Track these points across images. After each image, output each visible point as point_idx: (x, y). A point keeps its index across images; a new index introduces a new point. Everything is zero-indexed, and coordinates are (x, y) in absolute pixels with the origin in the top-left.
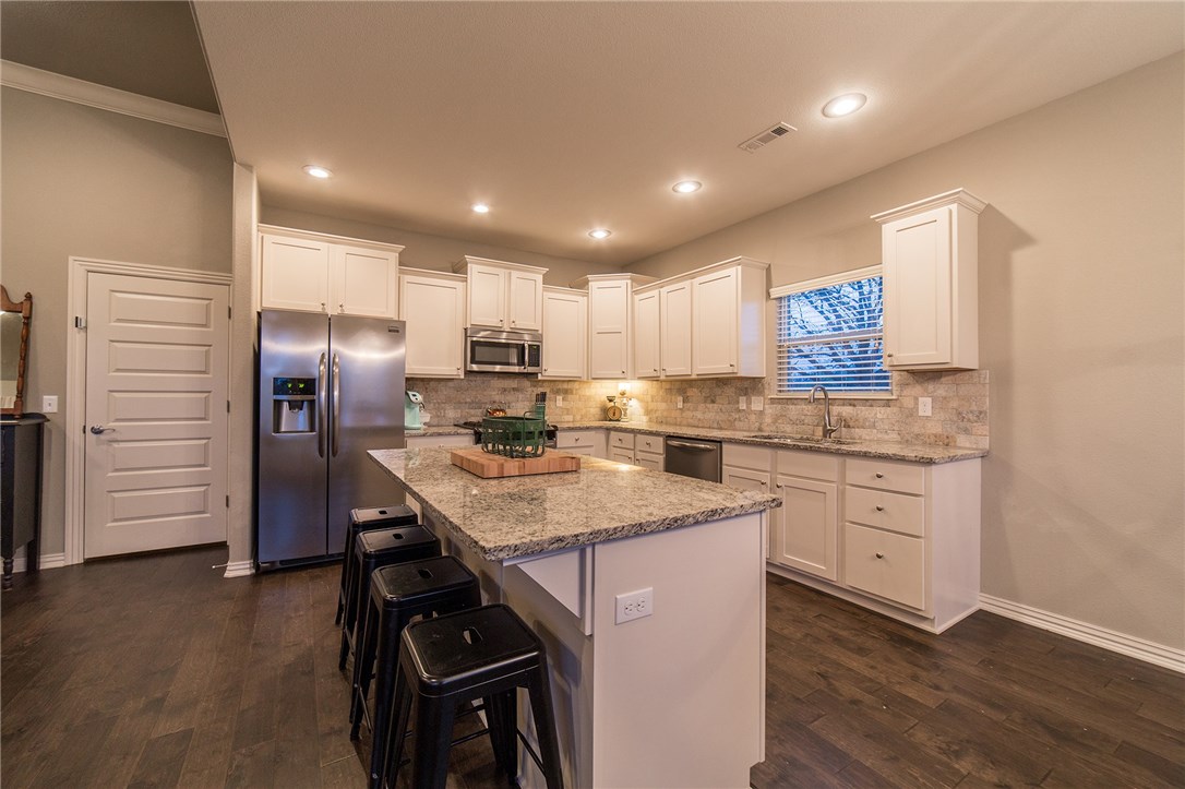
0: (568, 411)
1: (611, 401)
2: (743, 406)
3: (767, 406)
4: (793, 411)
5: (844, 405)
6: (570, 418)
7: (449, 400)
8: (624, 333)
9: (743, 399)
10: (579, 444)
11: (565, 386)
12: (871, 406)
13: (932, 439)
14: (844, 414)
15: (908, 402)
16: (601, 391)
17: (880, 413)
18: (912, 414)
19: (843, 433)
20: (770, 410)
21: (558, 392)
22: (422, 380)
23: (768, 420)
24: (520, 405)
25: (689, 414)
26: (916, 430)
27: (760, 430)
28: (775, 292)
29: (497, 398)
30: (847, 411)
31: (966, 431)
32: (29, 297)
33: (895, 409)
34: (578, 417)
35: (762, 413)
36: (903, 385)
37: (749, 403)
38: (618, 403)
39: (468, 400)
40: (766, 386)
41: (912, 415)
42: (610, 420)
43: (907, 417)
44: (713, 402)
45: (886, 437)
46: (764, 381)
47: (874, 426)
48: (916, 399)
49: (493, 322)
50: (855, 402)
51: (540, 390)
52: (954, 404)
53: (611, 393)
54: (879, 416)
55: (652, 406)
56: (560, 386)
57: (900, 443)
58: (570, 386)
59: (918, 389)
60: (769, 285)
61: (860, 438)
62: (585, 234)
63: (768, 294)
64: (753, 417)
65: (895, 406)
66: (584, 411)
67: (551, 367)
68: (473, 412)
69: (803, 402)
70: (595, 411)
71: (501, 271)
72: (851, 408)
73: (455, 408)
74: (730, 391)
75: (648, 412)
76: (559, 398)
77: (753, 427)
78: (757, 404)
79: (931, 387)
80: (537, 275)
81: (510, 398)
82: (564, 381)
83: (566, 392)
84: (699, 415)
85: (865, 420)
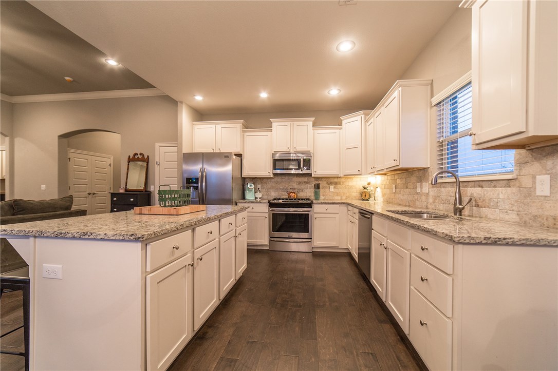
0: (338, 194)
1: (365, 188)
2: (419, 190)
3: (430, 190)
5: (474, 187)
6: (339, 198)
7: (272, 188)
8: (360, 147)
9: (419, 185)
10: (328, 212)
11: (336, 180)
12: (495, 187)
13: (551, 222)
14: (475, 195)
15: (526, 182)
16: (358, 183)
17: (502, 193)
18: (529, 194)
19: (474, 212)
20: (433, 192)
21: (331, 183)
23: (431, 200)
24: (309, 190)
25: (397, 196)
26: (534, 211)
27: (427, 208)
28: (435, 100)
29: (296, 187)
30: (476, 192)
32: (148, 156)
33: (514, 189)
34: (344, 198)
35: (428, 194)
36: (522, 164)
37: (422, 187)
38: (370, 189)
39: (281, 188)
40: (429, 174)
41: (530, 195)
42: (363, 200)
43: (525, 197)
44: (407, 188)
45: (507, 217)
46: (429, 170)
47: (497, 207)
48: (534, 177)
49: (285, 149)
50: (483, 184)
51: (317, 182)
53: (365, 184)
54: (501, 196)
56: (332, 180)
57: (518, 224)
58: (339, 180)
59: (536, 166)
60: (432, 96)
61: (486, 217)
62: (326, 92)
63: (431, 103)
64: (424, 198)
65: (514, 186)
66: (348, 194)
67: (318, 170)
68: (283, 193)
69: (449, 185)
70: (355, 194)
71: (288, 124)
72: (480, 189)
73: (275, 191)
74: (413, 179)
75: (383, 195)
76: (332, 187)
77: (424, 205)
78: (426, 187)
79: (549, 163)
80: (309, 122)
81: (303, 187)
82: (334, 177)
83: (336, 183)
84: (401, 196)
85: (490, 200)
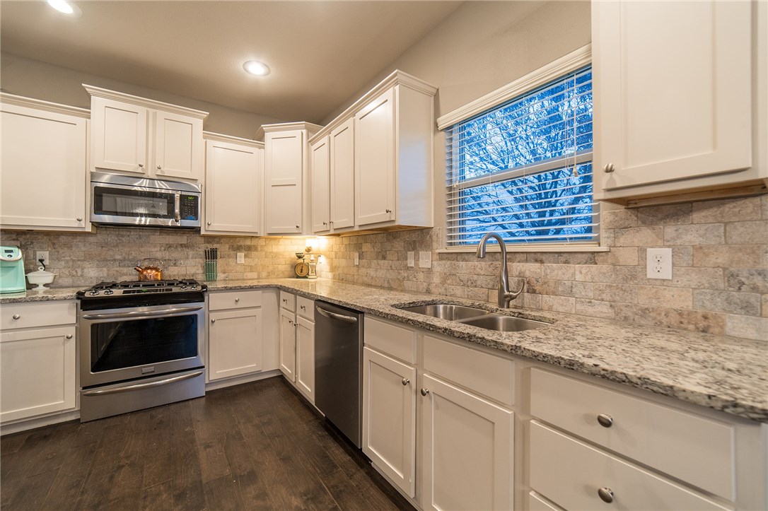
0: (252, 269)
1: (299, 257)
2: (411, 263)
3: (435, 263)
4: (464, 267)
5: (527, 261)
6: (255, 275)
7: (89, 257)
8: (299, 186)
9: (411, 254)
10: (240, 305)
11: (248, 242)
12: (567, 262)
13: (674, 319)
14: (527, 274)
15: (628, 257)
16: (290, 247)
17: (580, 272)
18: (634, 275)
19: (526, 300)
20: (440, 268)
21: (239, 248)
22: (47, 234)
23: (436, 280)
24: (191, 262)
25: (363, 271)
26: (642, 300)
27: (428, 292)
28: (444, 121)
29: (159, 255)
30: (531, 269)
31: (747, 308)
33: (605, 268)
34: (264, 274)
35: (430, 271)
36: (618, 229)
37: (417, 259)
38: (307, 259)
39: (118, 257)
40: (434, 237)
41: (634, 277)
42: (298, 277)
43: (626, 280)
44: (384, 258)
45: (590, 310)
46: (433, 232)
47: (570, 293)
48: (642, 251)
49: (131, 167)
50: (544, 257)
51: (210, 246)
52: (722, 258)
53: (302, 250)
54: (579, 277)
55: (336, 262)
56: (242, 243)
57: (613, 321)
58: (254, 242)
59: (644, 235)
60: (437, 113)
61: (550, 309)
62: (239, 65)
63: (436, 125)
64: (421, 276)
65: (604, 262)
66: (271, 268)
67: (214, 220)
68: (125, 270)
70: (284, 267)
71: (142, 110)
72: (538, 265)
73: (98, 266)
74: (399, 245)
75: (333, 269)
76: (241, 255)
77: (421, 287)
78: (425, 259)
79: (670, 230)
80: (195, 120)
81: (175, 255)
82: (246, 237)
83: (249, 248)
84: (372, 273)
85: (558, 282)
